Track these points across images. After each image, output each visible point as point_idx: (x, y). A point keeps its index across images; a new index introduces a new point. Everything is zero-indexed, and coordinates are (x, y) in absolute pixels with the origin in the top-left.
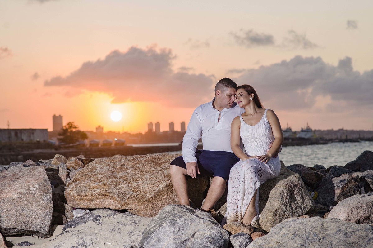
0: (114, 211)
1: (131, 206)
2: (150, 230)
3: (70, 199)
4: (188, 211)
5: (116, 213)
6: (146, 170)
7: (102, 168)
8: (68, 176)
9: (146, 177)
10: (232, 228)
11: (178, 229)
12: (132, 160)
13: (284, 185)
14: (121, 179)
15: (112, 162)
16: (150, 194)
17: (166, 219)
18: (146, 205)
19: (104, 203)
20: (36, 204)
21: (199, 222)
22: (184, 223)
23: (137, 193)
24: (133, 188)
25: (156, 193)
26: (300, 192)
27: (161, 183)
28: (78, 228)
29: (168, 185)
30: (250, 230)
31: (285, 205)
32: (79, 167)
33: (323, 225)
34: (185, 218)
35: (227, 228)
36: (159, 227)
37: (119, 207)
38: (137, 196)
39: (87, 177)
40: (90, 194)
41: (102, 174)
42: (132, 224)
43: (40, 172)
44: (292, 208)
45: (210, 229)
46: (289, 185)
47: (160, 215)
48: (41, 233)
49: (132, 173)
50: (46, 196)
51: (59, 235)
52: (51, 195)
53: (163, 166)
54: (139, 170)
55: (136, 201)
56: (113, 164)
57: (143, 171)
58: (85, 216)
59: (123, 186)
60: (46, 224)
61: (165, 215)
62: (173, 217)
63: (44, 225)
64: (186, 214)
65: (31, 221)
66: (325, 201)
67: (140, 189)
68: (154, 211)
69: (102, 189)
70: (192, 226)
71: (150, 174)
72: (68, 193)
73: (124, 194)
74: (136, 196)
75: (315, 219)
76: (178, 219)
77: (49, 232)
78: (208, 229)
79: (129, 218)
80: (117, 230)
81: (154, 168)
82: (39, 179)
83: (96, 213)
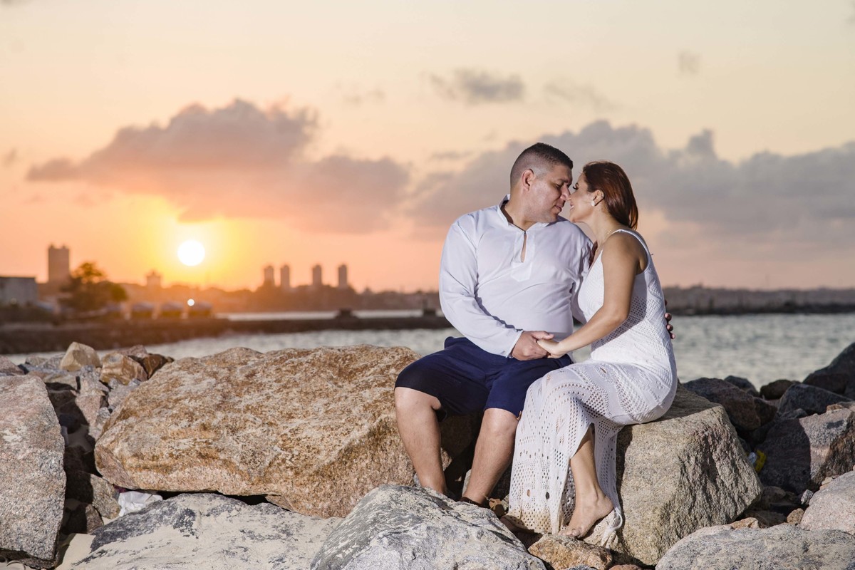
0: (229, 500)
1: (275, 488)
2: (333, 557)
3: (112, 463)
4: (435, 505)
5: (236, 503)
6: (314, 389)
7: (197, 381)
8: (104, 401)
9: (316, 409)
10: (555, 551)
11: (411, 555)
12: (276, 361)
13: (687, 435)
14: (249, 414)
15: (224, 365)
16: (328, 455)
17: (376, 526)
18: (317, 483)
19: (202, 477)
20: (19, 479)
21: (467, 537)
22: (428, 540)
23: (291, 452)
24: (281, 439)
25: (343, 452)
26: (730, 455)
27: (357, 424)
28: (134, 543)
29: (375, 429)
30: (604, 559)
31: (691, 491)
32: (133, 377)
33: (806, 550)
34: (431, 525)
35: (542, 554)
36: (361, 550)
37: (243, 488)
38: (293, 460)
39: (157, 406)
40: (165, 453)
41: (196, 399)
42: (279, 537)
43: (32, 392)
44: (709, 498)
45: (496, 555)
46: (700, 434)
47: (358, 514)
48: (33, 557)
49: (278, 396)
50: (47, 458)
51: (80, 562)
52: (61, 455)
53: (360, 379)
54: (295, 390)
55: (290, 473)
56: (226, 371)
57: (307, 393)
58: (152, 512)
59: (254, 431)
60: (46, 533)
61: (375, 516)
62: (395, 521)
63: (40, 536)
64: (431, 512)
65: (7, 524)
66: (788, 478)
67: (299, 440)
68: (338, 501)
69: (198, 440)
70: (449, 545)
71: (325, 401)
72: (107, 449)
73: (257, 455)
74: (290, 460)
75: (781, 532)
76: (411, 528)
77: (55, 553)
78: (492, 554)
79: (271, 518)
80: (240, 551)
81: (336, 384)
82: (30, 411)
83: (181, 503)
